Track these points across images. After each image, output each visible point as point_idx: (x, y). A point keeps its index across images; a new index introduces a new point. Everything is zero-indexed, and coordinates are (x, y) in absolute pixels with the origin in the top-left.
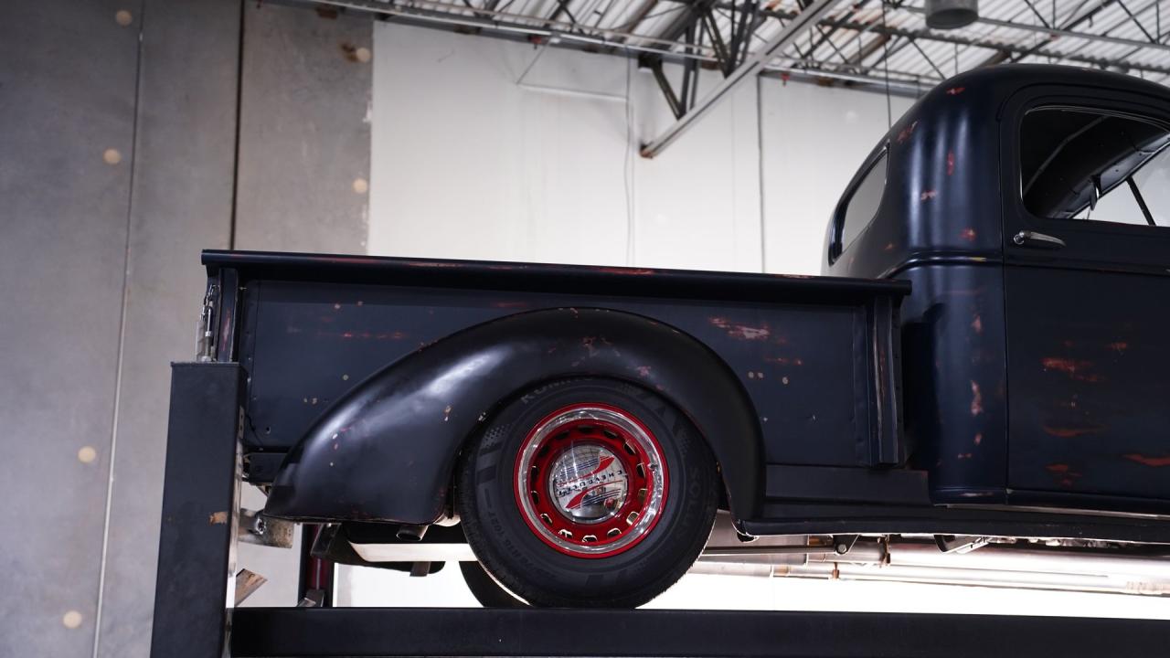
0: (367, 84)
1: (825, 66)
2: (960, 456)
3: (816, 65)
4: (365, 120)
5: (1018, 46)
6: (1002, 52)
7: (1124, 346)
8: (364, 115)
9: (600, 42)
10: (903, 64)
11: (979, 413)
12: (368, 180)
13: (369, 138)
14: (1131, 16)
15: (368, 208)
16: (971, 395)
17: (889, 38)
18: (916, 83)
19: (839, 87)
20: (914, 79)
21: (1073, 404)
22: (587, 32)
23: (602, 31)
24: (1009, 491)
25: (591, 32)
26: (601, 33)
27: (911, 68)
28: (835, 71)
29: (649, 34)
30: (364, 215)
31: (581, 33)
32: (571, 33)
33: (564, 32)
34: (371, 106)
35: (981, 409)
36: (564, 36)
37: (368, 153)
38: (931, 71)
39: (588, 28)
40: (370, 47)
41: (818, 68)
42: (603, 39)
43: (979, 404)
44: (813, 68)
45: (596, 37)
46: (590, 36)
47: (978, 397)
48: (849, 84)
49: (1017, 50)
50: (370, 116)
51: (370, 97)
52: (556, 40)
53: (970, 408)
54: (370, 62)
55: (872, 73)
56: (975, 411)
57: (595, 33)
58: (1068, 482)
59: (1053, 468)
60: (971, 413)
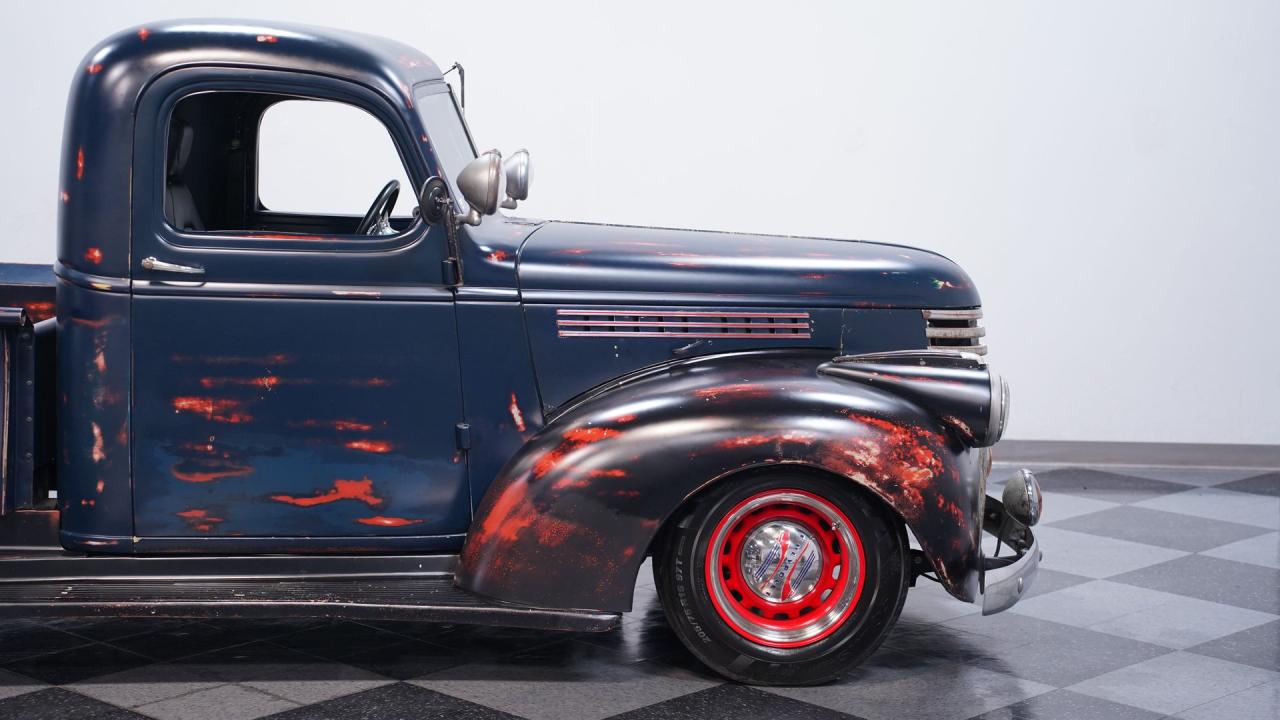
2: (84, 502)
7: (273, 381)
11: (101, 460)
16: (92, 439)
21: (210, 447)
24: (137, 538)
35: (103, 456)
43: (101, 450)
47: (99, 442)
53: (91, 453)
56: (97, 457)
58: (207, 527)
59: (186, 514)
60: (92, 458)
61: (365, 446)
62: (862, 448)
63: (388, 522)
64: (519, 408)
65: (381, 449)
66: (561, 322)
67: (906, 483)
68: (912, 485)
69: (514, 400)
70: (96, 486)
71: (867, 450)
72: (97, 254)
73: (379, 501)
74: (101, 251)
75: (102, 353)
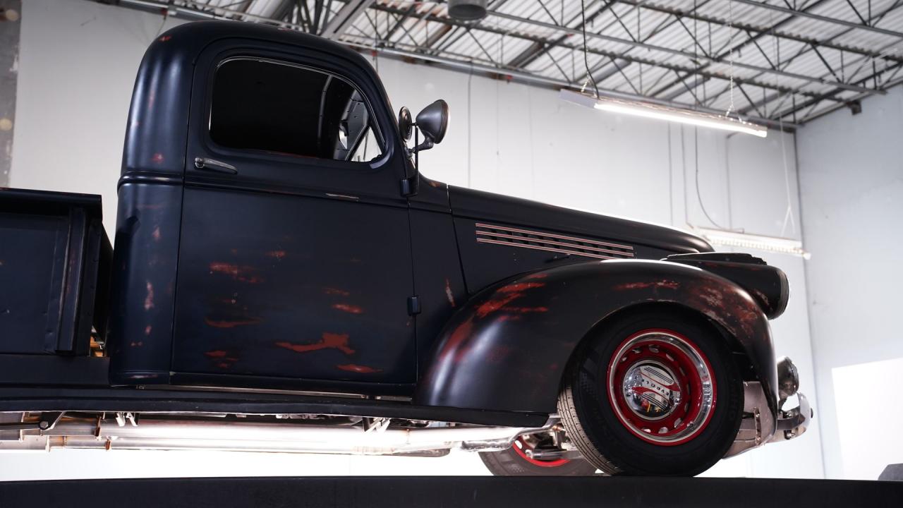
0: (15, 39)
1: (398, 46)
2: (133, 344)
3: (391, 45)
4: (11, 70)
5: (549, 39)
6: (537, 44)
7: (282, 254)
8: (11, 65)
9: (211, 16)
10: (466, 49)
11: (151, 308)
12: (12, 119)
13: (15, 84)
14: (618, 19)
15: (12, 143)
16: (144, 292)
17: (450, 28)
18: (470, 63)
19: (421, 64)
20: (468, 60)
21: (233, 301)
22: (200, 7)
23: (213, 8)
24: (172, 373)
25: (204, 8)
26: (212, 9)
27: (464, 51)
28: (415, 52)
29: (262, 15)
30: (8, 149)
31: (195, 8)
32: (185, 7)
33: (180, 6)
34: (18, 59)
35: (153, 305)
36: (179, 9)
37: (14, 98)
38: (481, 54)
39: (201, 4)
40: (18, 8)
41: (393, 48)
42: (214, 14)
43: (151, 301)
44: (389, 47)
45: (208, 12)
46: (203, 11)
47: (151, 294)
48: (428, 63)
49: (548, 42)
50: (16, 66)
51: (17, 51)
52: (173, 13)
53: (144, 304)
54: (19, 21)
55: (442, 55)
56: (147, 306)
57: (207, 9)
58: (225, 365)
59: (212, 354)
60: (144, 308)
61: (345, 308)
62: (711, 294)
63: (358, 369)
64: (451, 290)
65: (356, 311)
66: (478, 232)
67: (742, 320)
68: (746, 321)
69: (448, 284)
70: (145, 329)
71: (714, 295)
72: (160, 157)
73: (353, 351)
74: (163, 155)
75: (158, 228)
